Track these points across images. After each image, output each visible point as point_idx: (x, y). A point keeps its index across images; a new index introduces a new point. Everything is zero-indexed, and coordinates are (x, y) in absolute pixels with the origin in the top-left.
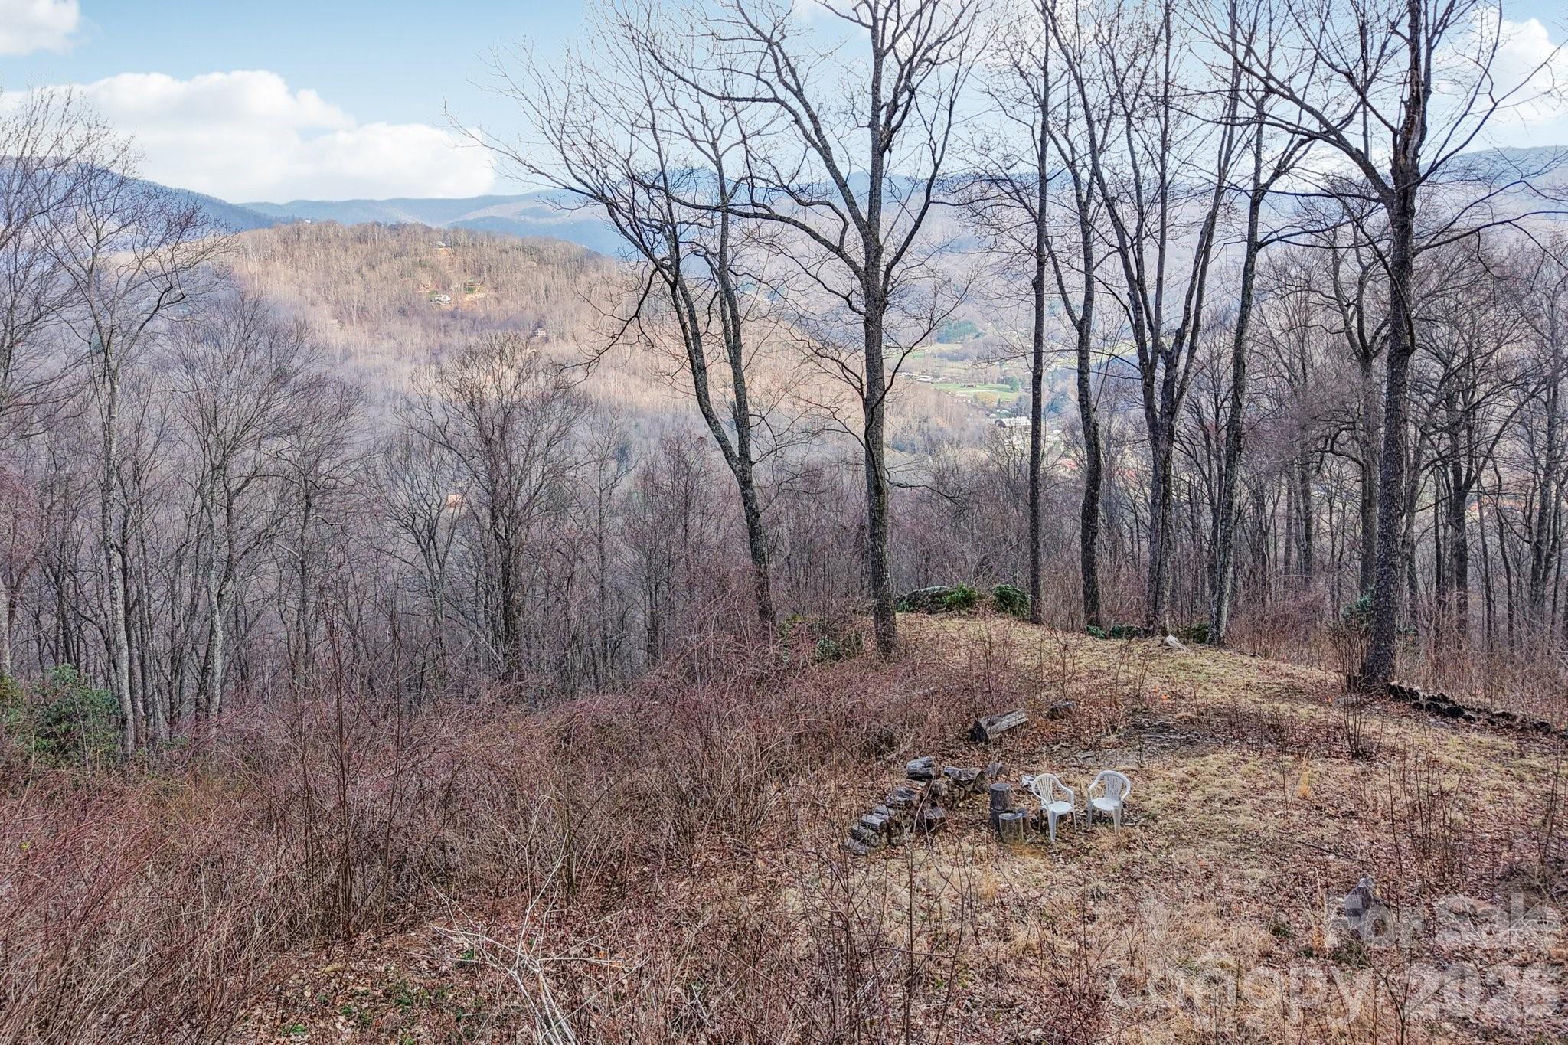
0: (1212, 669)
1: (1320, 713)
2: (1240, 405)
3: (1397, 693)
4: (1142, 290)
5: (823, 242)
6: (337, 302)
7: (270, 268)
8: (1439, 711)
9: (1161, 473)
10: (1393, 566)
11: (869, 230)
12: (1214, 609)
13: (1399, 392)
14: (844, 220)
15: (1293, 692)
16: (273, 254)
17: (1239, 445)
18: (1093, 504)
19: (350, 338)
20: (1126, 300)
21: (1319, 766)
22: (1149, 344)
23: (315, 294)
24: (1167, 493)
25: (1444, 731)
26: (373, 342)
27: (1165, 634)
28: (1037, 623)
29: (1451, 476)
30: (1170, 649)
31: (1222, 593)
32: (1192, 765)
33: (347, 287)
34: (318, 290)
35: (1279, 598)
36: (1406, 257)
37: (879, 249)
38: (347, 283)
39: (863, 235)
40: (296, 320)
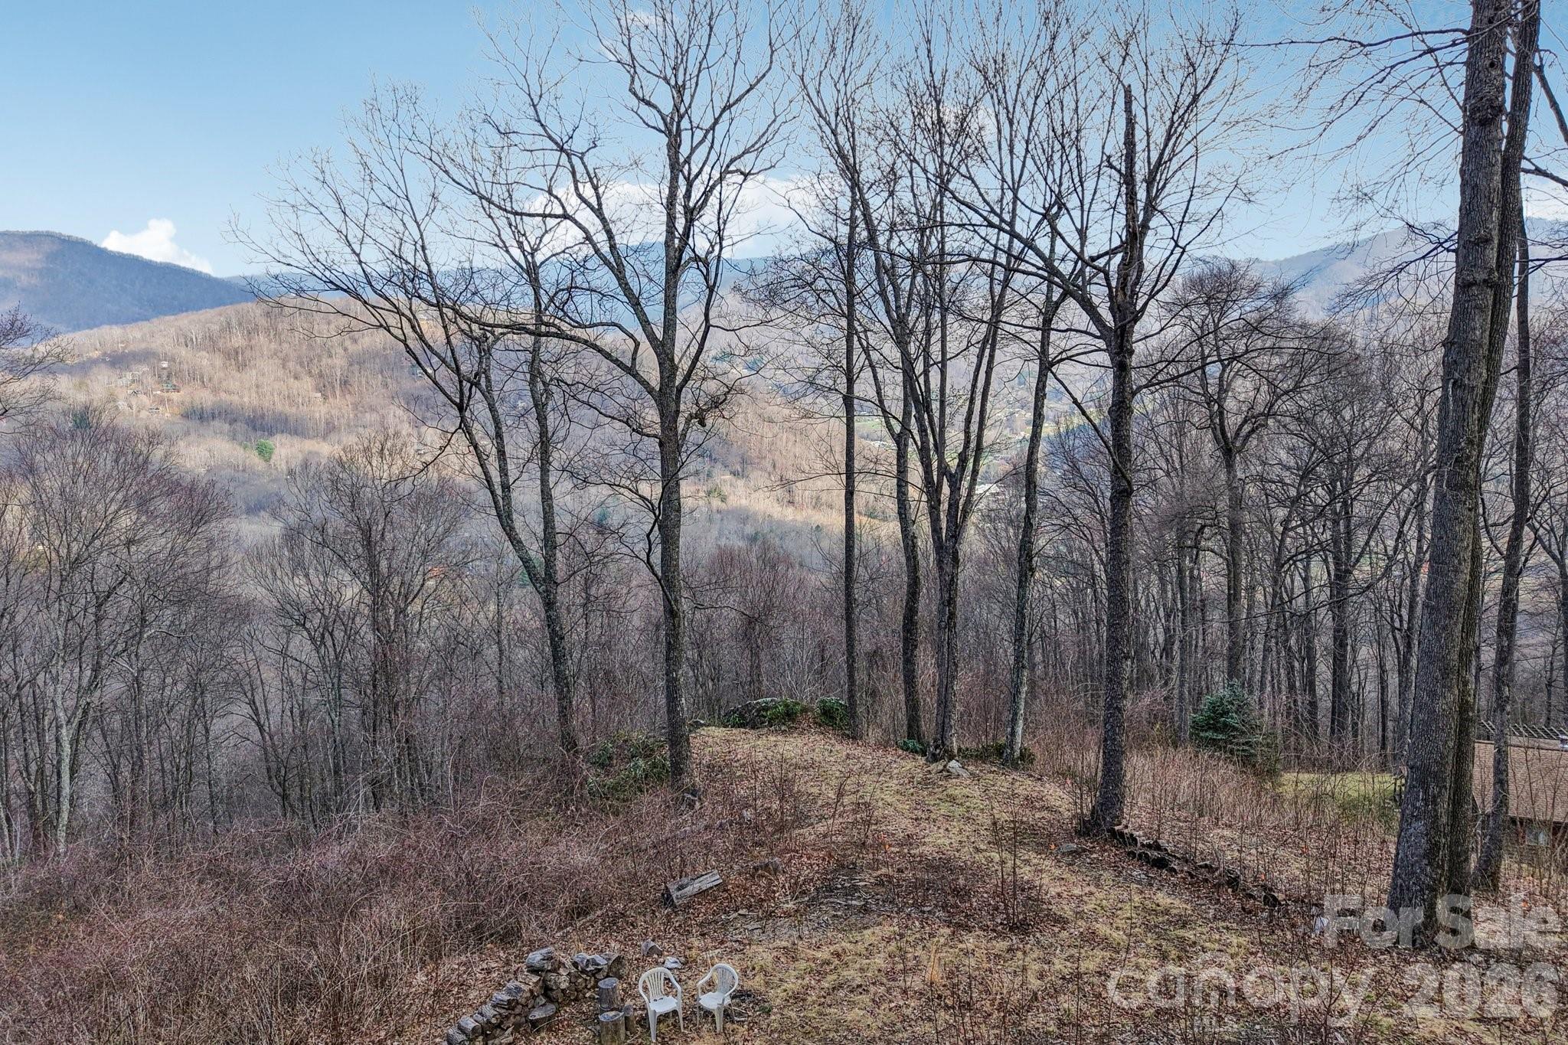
2: (1031, 524)
3: (1116, 840)
4: (928, 409)
5: (616, 361)
6: (321, 375)
7: (253, 342)
8: (1146, 862)
9: (946, 596)
11: (664, 350)
12: (1009, 729)
13: (1120, 534)
14: (635, 340)
16: (256, 329)
17: (1031, 566)
18: (912, 617)
19: (333, 412)
22: (935, 465)
23: (298, 367)
24: (952, 616)
26: (356, 415)
27: (951, 758)
28: (854, 738)
31: (1015, 714)
32: (846, 941)
33: (329, 361)
34: (301, 364)
36: (1124, 398)
37: (674, 368)
38: (330, 356)
39: (658, 355)
40: (147, 428)
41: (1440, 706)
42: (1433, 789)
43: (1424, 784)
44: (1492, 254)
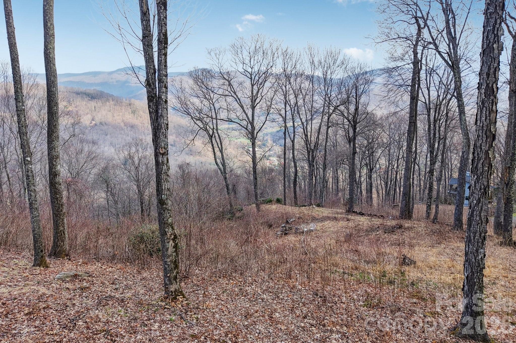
0: (322, 211)
1: (342, 216)
2: (326, 159)
3: (354, 212)
4: (308, 137)
5: (243, 127)
8: (361, 214)
10: (353, 190)
11: (252, 124)
12: (321, 200)
14: (247, 122)
15: (338, 213)
17: (326, 167)
20: (305, 139)
21: (342, 222)
22: (309, 148)
25: (361, 217)
27: (313, 205)
28: (285, 205)
29: (369, 167)
30: (314, 208)
31: (323, 197)
32: (323, 223)
35: (332, 197)
37: (255, 129)
39: (251, 126)
41: (407, 184)
42: (406, 196)
43: (405, 195)
44: (414, 118)
